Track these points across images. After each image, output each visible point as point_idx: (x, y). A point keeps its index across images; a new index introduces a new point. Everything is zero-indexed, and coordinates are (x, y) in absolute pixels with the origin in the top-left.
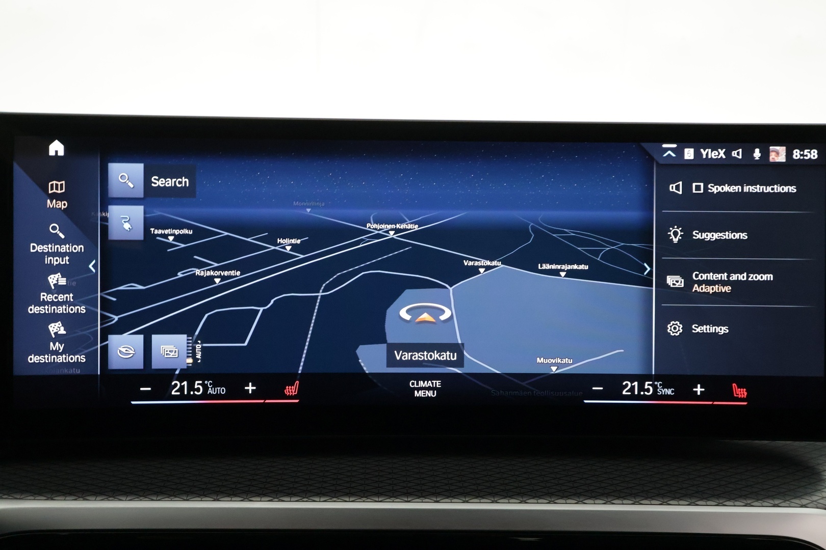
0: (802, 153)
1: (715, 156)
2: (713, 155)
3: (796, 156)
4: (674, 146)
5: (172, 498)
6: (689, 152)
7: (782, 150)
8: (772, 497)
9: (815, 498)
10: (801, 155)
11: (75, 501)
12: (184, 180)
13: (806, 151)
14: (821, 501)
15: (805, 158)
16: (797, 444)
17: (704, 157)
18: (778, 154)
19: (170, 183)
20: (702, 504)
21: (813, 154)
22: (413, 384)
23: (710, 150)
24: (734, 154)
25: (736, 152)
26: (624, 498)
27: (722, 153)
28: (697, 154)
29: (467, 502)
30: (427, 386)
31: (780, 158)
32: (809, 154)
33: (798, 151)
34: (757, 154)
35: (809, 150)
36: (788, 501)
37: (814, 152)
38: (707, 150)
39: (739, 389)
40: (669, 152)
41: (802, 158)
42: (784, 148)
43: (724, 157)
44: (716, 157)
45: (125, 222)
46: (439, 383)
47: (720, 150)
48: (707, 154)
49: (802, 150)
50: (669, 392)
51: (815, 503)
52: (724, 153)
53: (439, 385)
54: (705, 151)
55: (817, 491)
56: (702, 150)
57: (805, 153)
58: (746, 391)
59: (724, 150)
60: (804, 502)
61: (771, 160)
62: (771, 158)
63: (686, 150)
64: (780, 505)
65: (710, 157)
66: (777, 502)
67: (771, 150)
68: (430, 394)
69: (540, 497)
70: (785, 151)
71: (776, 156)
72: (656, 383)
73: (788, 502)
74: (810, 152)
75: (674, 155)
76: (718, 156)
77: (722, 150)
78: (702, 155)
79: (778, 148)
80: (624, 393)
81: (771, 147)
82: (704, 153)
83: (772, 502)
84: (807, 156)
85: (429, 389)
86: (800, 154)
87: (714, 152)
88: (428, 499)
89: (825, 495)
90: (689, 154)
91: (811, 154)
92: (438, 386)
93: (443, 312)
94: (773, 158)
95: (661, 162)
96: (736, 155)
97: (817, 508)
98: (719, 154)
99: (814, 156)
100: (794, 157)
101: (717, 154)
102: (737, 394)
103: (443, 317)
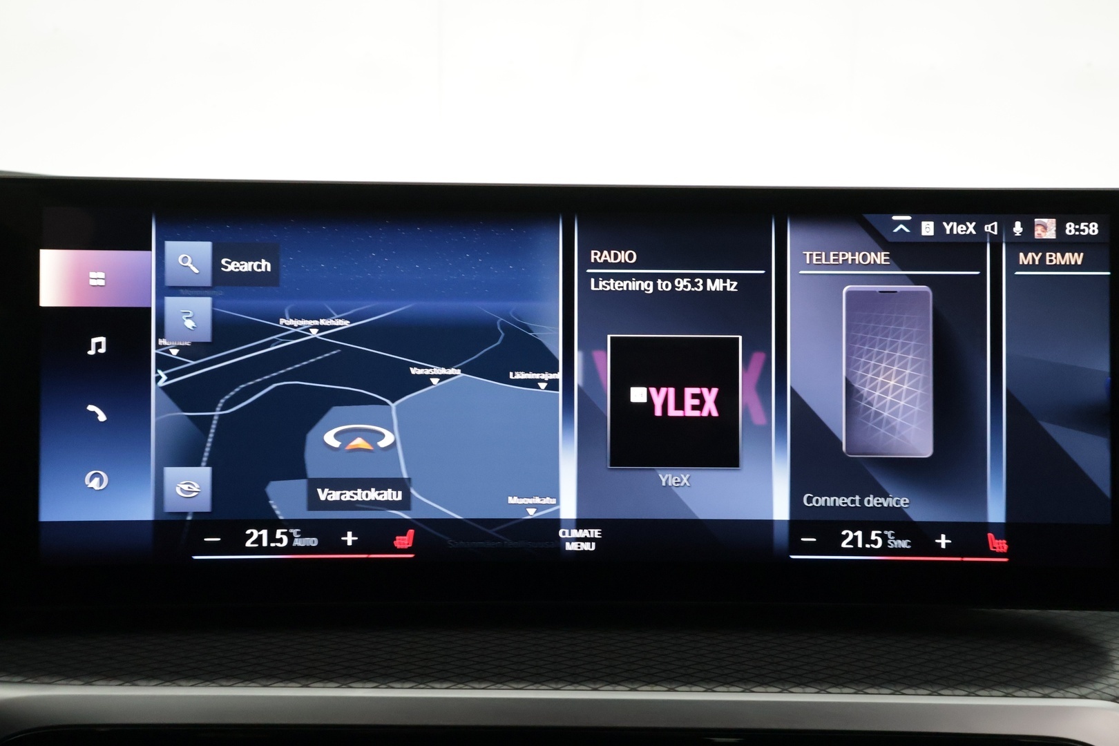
0: (1077, 227)
1: (962, 231)
2: (959, 229)
3: (1070, 231)
4: (908, 218)
5: (247, 682)
6: (928, 226)
7: (1051, 223)
8: (1041, 685)
9: (1098, 686)
10: (1076, 230)
11: (120, 687)
12: (264, 262)
13: (1082, 224)
14: (1107, 691)
15: (1082, 233)
16: (1077, 614)
17: (948, 232)
18: (1046, 228)
19: (247, 267)
20: (947, 694)
21: (1092, 228)
22: (564, 533)
23: (955, 224)
24: (988, 228)
25: (990, 226)
26: (844, 685)
27: (971, 227)
28: (939, 229)
29: (635, 690)
30: (583, 536)
31: (1048, 234)
32: (1086, 228)
33: (1073, 224)
34: (1018, 228)
35: (1087, 224)
36: (1062, 689)
37: (1094, 226)
38: (951, 224)
39: (997, 541)
40: (901, 226)
41: (1077, 233)
42: (1054, 221)
43: (974, 232)
44: (964, 233)
45: (187, 318)
46: (599, 532)
47: (968, 224)
48: (952, 229)
49: (1077, 223)
50: (903, 544)
51: (1098, 693)
52: (974, 228)
53: (599, 535)
54: (948, 224)
55: (1101, 676)
56: (945, 224)
57: (1082, 227)
58: (1006, 544)
59: (974, 224)
60: (1084, 691)
61: (1036, 236)
62: (1036, 233)
63: (924, 224)
64: (1051, 695)
65: (955, 232)
66: (1047, 691)
67: (1036, 223)
68: (586, 546)
69: (731, 684)
70: (1055, 225)
71: (1043, 232)
72: (886, 532)
73: (1062, 692)
74: (1088, 226)
75: (907, 230)
76: (966, 231)
77: (971, 224)
78: (945, 230)
79: (1045, 220)
80: (844, 545)
81: (1036, 220)
82: (948, 228)
83: (1041, 691)
84: (1084, 231)
85: (585, 540)
86: (1075, 228)
87: (960, 226)
88: (584, 685)
89: (1112, 682)
90: (928, 228)
91: (1089, 228)
92: (596, 536)
93: (382, 436)
94: (1038, 234)
95: (890, 239)
96: (990, 230)
97: (1102, 699)
98: (968, 228)
99: (1094, 231)
100: (1067, 232)
101: (965, 228)
102: (994, 548)
103: (383, 444)
